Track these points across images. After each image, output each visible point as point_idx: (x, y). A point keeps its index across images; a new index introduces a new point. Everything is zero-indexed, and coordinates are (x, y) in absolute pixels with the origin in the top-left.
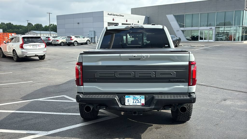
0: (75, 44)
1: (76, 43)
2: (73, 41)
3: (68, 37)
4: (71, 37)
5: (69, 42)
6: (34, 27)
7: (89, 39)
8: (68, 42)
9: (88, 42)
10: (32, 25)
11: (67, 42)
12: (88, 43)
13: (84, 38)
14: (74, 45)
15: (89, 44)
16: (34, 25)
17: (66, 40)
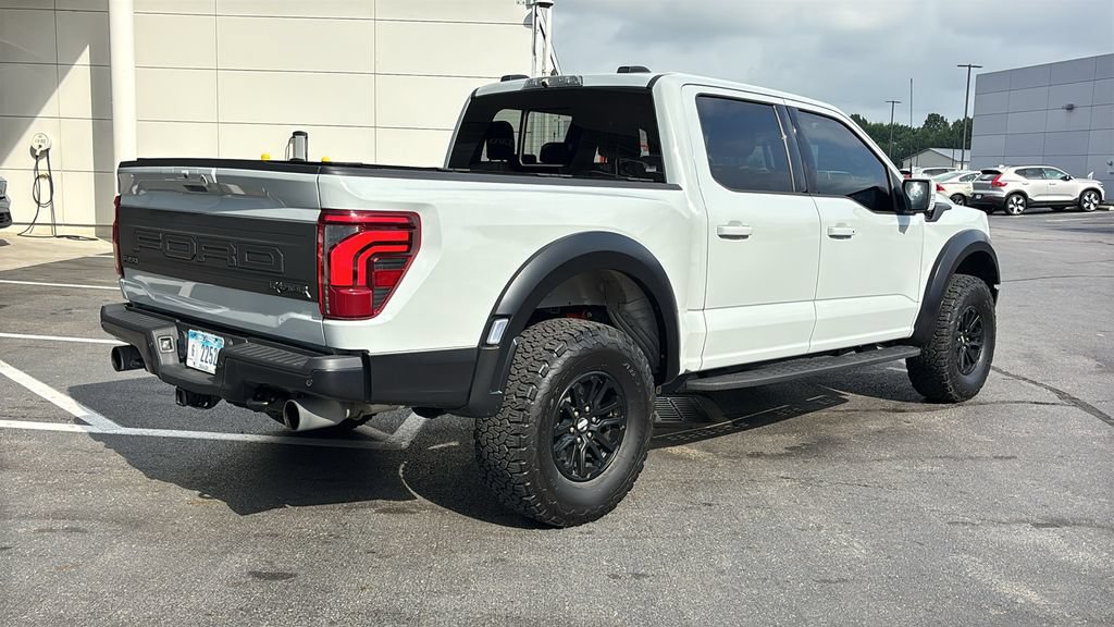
0: (1011, 206)
1: (1020, 202)
2: (1003, 193)
3: (985, 172)
4: (998, 173)
5: (982, 195)
6: (952, 133)
7: (1096, 184)
8: (978, 197)
9: (1087, 198)
10: (946, 124)
11: (975, 195)
12: (1086, 205)
13: (1065, 179)
14: (1009, 213)
15: (1092, 208)
16: (951, 124)
17: (976, 186)
